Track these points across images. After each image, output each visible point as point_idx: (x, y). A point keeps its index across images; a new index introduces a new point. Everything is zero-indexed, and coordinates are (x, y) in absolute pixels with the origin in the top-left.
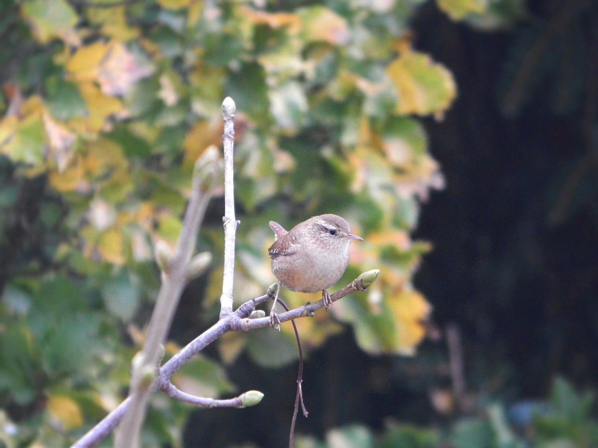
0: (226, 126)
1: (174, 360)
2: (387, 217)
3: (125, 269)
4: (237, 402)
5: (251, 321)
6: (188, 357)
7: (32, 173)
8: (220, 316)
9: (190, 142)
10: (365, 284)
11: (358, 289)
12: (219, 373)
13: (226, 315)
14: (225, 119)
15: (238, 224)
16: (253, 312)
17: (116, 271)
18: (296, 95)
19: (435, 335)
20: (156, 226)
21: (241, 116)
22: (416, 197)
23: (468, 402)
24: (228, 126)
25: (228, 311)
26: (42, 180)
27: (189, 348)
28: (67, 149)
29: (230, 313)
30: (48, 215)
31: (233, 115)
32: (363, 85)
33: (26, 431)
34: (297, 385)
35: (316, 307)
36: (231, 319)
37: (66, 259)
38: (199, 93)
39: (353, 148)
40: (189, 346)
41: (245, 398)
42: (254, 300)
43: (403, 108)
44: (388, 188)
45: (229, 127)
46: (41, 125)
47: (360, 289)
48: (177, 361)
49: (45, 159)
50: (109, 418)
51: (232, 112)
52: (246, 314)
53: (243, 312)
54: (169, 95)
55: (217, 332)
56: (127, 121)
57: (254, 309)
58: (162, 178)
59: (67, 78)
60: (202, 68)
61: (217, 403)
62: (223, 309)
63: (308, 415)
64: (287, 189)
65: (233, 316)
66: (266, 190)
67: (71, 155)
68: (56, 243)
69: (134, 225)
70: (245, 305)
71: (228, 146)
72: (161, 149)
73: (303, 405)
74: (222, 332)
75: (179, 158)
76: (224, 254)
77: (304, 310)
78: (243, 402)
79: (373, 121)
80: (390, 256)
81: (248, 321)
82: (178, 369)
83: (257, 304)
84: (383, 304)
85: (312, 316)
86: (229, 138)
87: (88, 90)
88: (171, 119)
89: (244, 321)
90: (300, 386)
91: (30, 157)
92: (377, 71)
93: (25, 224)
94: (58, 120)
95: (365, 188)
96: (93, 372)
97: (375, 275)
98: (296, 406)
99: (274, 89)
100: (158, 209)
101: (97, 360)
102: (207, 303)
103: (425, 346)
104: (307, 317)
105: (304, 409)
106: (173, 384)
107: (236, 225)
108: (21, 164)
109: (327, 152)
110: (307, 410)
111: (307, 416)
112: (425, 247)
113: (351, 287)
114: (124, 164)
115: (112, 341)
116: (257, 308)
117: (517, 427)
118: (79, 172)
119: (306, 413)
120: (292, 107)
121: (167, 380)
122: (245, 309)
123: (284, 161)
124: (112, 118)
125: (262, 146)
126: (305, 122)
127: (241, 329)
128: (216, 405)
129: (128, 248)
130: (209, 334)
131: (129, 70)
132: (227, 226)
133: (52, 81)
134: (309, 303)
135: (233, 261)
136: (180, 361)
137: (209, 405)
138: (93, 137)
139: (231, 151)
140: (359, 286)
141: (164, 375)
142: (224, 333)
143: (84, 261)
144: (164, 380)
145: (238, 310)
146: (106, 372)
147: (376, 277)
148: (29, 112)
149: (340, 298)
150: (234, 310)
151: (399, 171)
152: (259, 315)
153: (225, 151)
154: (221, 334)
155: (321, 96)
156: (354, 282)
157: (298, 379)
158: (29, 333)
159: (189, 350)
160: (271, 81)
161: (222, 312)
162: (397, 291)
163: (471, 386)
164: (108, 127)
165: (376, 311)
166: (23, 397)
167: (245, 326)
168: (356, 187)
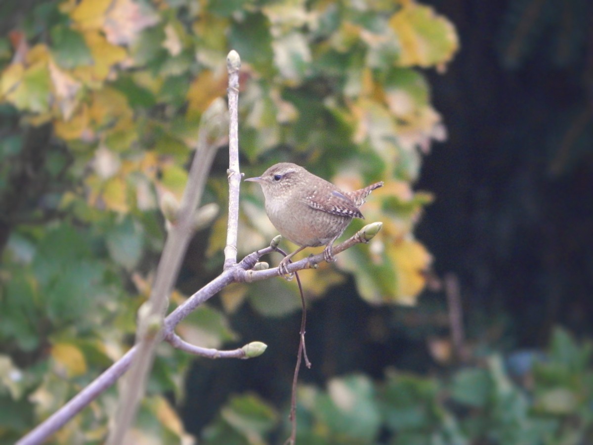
0: (230, 80)
1: (179, 311)
2: (389, 167)
3: (129, 217)
4: (240, 353)
5: (255, 273)
6: (192, 308)
7: (38, 122)
8: (224, 267)
9: (195, 92)
10: (367, 236)
11: (361, 241)
12: (222, 322)
13: (230, 266)
14: (230, 72)
15: (242, 176)
16: (257, 264)
17: (120, 219)
18: (300, 46)
19: (436, 285)
20: (160, 175)
21: (246, 67)
22: (418, 148)
23: (467, 352)
24: (232, 80)
25: (233, 262)
26: (47, 129)
27: (193, 299)
28: (72, 98)
29: (234, 265)
30: (53, 164)
31: (237, 69)
32: (367, 36)
33: (31, 378)
34: (300, 336)
35: (319, 259)
36: (235, 271)
37: (71, 207)
38: (203, 43)
39: (355, 99)
40: (193, 297)
41: (248, 350)
42: (257, 252)
43: (406, 60)
44: (390, 139)
45: (234, 80)
46: (47, 73)
47: (363, 241)
48: (182, 312)
49: (50, 108)
50: (114, 367)
51: (236, 65)
52: (250, 266)
53: (247, 263)
54: (174, 45)
55: (221, 284)
56: (132, 70)
57: (258, 261)
58: (166, 127)
59: (73, 27)
60: (207, 18)
61: (221, 354)
62: (227, 261)
63: (311, 366)
64: (290, 140)
65: (237, 268)
66: (269, 140)
67: (76, 103)
68: (61, 192)
69: (138, 174)
70: (249, 257)
71: (233, 98)
72: (166, 98)
73: (306, 356)
74: (226, 284)
75: (183, 109)
76: (228, 206)
77: (307, 263)
78: (246, 353)
79: (375, 72)
80: (392, 207)
81: (251, 273)
82: (182, 319)
83: (260, 256)
84: (384, 255)
85: (315, 268)
86: (234, 91)
87: (93, 39)
88: (175, 69)
89: (247, 273)
90: (303, 337)
91: (36, 105)
92: (380, 23)
93: (30, 172)
94: (63, 69)
95: (368, 139)
96: (98, 319)
97: (378, 228)
98: (299, 357)
99: (279, 39)
100: (162, 159)
101: (101, 308)
102: (210, 252)
103: (426, 296)
104: (310, 269)
105: (307, 360)
106: (178, 334)
107: (240, 178)
108: (27, 112)
109: (330, 103)
110: (310, 361)
111: (309, 367)
112: (426, 198)
113: (354, 239)
114: (129, 113)
115: (116, 289)
116: (261, 260)
117: (515, 377)
118: (84, 121)
119: (309, 364)
120: (295, 57)
121: (171, 330)
122: (249, 260)
123: (287, 112)
124: (117, 67)
125: (265, 97)
126: (308, 73)
127: (245, 280)
128: (219, 356)
129: (132, 197)
130: (213, 285)
131: (134, 19)
132: (231, 179)
133: (57, 30)
134: (312, 255)
135: (237, 213)
136: (184, 311)
137: (213, 356)
138: (98, 86)
139: (236, 104)
140: (362, 239)
141: (168, 326)
142: (228, 285)
143: (88, 210)
144: (168, 331)
145: (242, 262)
146: (110, 320)
147: (379, 229)
148: (36, 61)
149: (343, 250)
150: (238, 261)
151: (401, 123)
152: (263, 267)
153: (230, 103)
154: (225, 286)
155: (324, 47)
156: (357, 234)
157: (301, 330)
158: (34, 281)
159: (194, 301)
160: (275, 32)
161: (226, 264)
162: (398, 242)
163: (469, 336)
164: (113, 76)
165: (378, 261)
166: (28, 344)
167: (249, 277)
168: (358, 138)
